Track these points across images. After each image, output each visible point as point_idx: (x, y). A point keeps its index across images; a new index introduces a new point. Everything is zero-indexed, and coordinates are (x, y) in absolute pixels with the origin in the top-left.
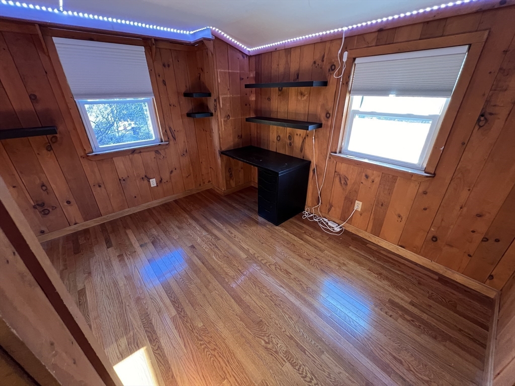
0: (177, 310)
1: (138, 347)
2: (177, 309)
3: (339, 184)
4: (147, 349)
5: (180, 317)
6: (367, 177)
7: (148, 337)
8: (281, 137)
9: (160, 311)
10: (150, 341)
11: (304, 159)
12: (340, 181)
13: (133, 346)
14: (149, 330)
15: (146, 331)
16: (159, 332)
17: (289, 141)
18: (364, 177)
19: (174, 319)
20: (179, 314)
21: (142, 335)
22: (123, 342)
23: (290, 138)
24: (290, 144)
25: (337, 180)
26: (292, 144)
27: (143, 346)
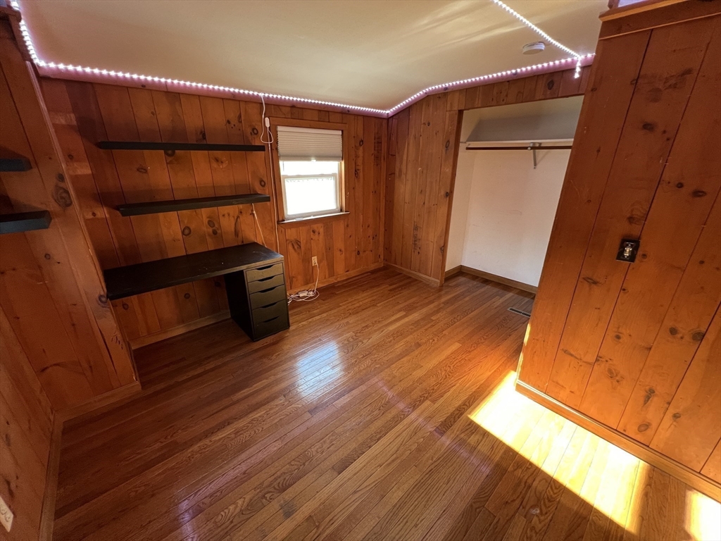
0: (424, 401)
1: (472, 423)
2: (421, 402)
3: (293, 251)
4: (469, 414)
5: (431, 396)
6: (314, 232)
7: (459, 418)
8: (191, 228)
9: (430, 417)
10: (462, 414)
11: (245, 243)
12: (294, 247)
13: (472, 428)
14: (452, 419)
15: (455, 422)
16: (452, 409)
17: (210, 230)
18: (312, 233)
19: (434, 401)
20: (427, 398)
21: (459, 424)
22: (473, 440)
23: (211, 223)
24: (215, 233)
25: (290, 247)
26: (219, 232)
27: (469, 419)
